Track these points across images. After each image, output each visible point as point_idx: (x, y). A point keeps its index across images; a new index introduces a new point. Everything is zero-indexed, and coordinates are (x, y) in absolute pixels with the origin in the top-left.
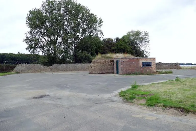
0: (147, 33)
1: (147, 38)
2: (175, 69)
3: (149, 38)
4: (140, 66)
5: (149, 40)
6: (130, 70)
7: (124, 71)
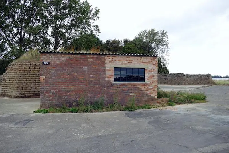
0: (164, 32)
1: (165, 40)
2: (204, 84)
3: (168, 40)
4: (106, 79)
5: (168, 42)
6: (73, 94)
7: (50, 96)
